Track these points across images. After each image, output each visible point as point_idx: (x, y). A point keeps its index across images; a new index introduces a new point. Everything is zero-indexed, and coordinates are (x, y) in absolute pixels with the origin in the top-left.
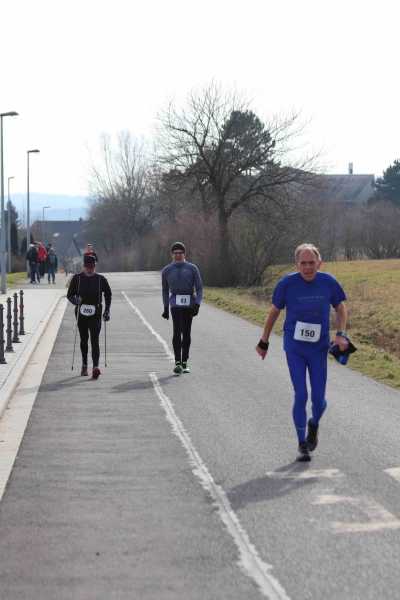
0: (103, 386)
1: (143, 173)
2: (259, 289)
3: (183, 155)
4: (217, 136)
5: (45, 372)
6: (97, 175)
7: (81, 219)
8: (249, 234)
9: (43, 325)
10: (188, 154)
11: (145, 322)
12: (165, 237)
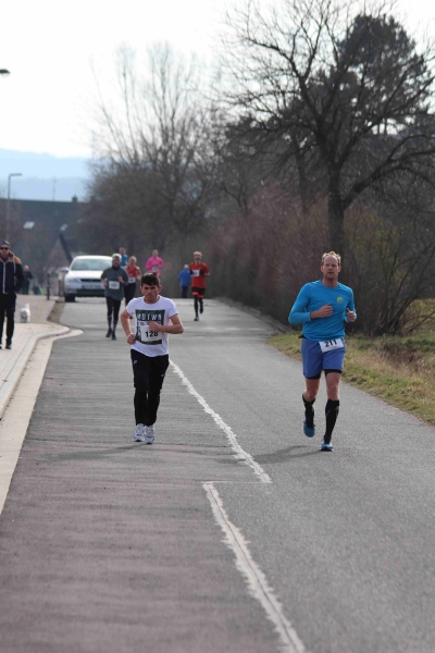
0: (120, 503)
1: (192, 119)
2: (396, 340)
3: (269, 93)
4: (331, 60)
5: (16, 472)
6: (109, 121)
7: (75, 199)
8: (382, 240)
9: (9, 387)
10: (278, 92)
11: (193, 391)
12: (229, 240)
